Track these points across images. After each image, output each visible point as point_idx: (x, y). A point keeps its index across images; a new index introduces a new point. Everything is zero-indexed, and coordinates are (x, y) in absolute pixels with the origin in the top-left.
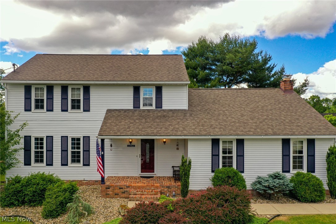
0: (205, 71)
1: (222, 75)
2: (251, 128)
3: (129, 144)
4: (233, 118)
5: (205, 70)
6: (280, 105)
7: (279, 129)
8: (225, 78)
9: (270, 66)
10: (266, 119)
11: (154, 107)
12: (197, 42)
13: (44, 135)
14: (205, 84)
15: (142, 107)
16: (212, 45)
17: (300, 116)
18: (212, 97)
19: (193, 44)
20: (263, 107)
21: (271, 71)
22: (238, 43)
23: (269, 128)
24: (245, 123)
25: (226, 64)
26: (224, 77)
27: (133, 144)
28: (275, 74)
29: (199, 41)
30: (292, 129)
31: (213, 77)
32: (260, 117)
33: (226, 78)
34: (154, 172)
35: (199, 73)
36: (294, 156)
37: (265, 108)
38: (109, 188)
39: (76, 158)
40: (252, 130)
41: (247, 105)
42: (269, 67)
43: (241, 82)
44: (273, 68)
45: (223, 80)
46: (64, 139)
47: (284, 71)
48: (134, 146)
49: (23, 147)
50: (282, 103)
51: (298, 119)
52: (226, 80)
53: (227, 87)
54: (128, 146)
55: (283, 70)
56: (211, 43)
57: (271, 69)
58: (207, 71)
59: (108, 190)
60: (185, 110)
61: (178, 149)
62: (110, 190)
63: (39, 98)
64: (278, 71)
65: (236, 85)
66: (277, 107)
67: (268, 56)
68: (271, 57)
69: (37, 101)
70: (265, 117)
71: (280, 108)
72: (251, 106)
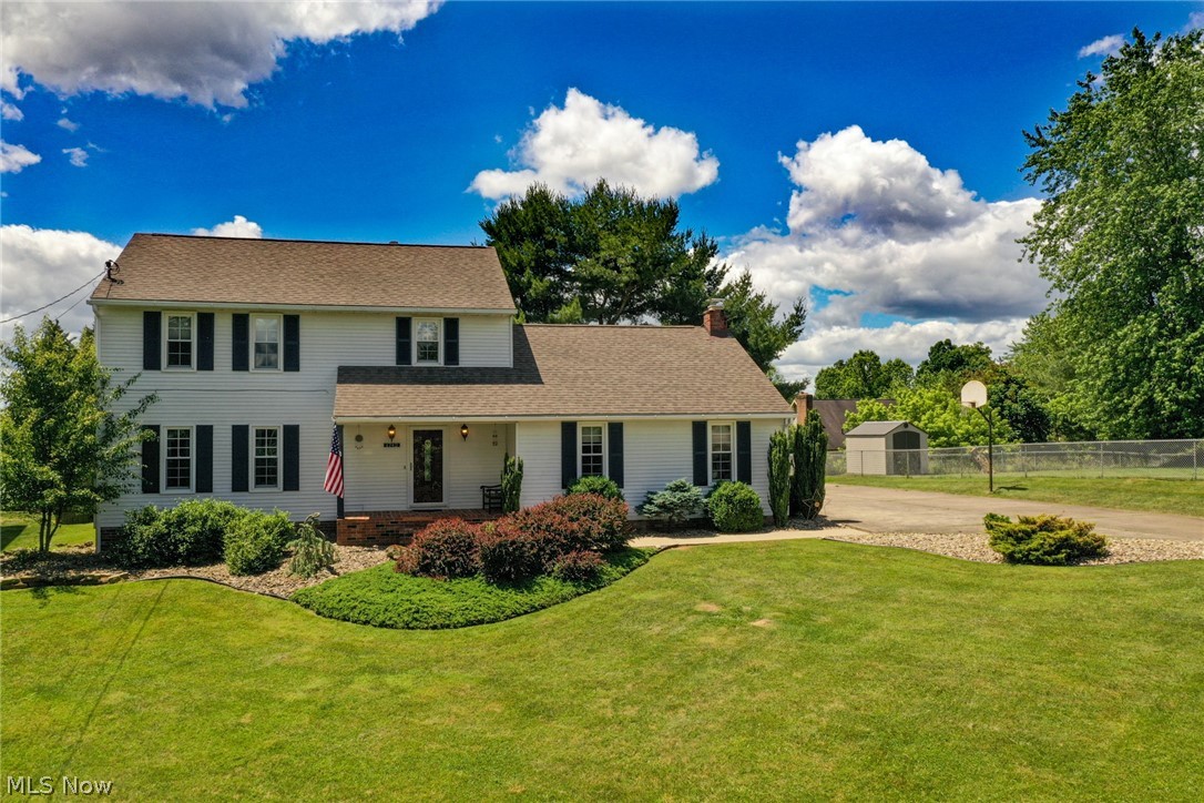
0: (547, 278)
1: (591, 290)
2: (637, 401)
3: (389, 441)
4: (603, 383)
5: (545, 275)
6: (697, 361)
7: (687, 404)
8: (599, 298)
9: (715, 268)
10: (666, 386)
11: (441, 362)
12: (524, 198)
13: (191, 424)
14: (547, 313)
15: (415, 363)
16: (564, 209)
17: (730, 381)
18: (562, 342)
19: (512, 203)
20: (663, 364)
21: (718, 283)
22: (632, 205)
23: (669, 401)
24: (627, 393)
25: (601, 261)
26: (597, 296)
27: (395, 441)
28: (726, 292)
29: (528, 195)
30: (709, 404)
31: (566, 295)
32: (655, 382)
33: (602, 297)
34: (441, 501)
35: (530, 283)
36: (713, 455)
37: (668, 366)
38: (355, 527)
39: (266, 477)
40: (637, 405)
41: (632, 360)
42: (712, 272)
43: (641, 310)
44: (722, 274)
45: (595, 302)
46: (240, 433)
47: (749, 284)
48: (399, 445)
49: (140, 452)
50: (702, 357)
51: (724, 386)
52: (602, 302)
53: (605, 323)
54: (385, 445)
55: (746, 281)
56: (561, 205)
57: (714, 277)
58: (552, 278)
59: (353, 530)
60: (507, 369)
61: (495, 444)
62: (357, 529)
63: (179, 340)
64: (733, 284)
65: (629, 317)
66: (691, 363)
67: (709, 244)
68: (716, 246)
69: (173, 347)
70: (665, 382)
71: (696, 365)
72: (641, 362)
